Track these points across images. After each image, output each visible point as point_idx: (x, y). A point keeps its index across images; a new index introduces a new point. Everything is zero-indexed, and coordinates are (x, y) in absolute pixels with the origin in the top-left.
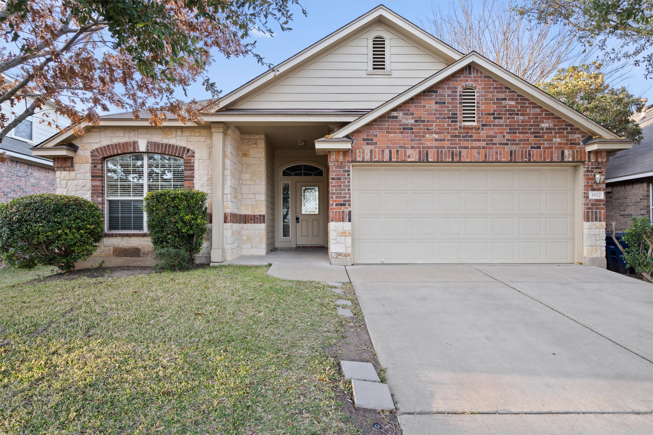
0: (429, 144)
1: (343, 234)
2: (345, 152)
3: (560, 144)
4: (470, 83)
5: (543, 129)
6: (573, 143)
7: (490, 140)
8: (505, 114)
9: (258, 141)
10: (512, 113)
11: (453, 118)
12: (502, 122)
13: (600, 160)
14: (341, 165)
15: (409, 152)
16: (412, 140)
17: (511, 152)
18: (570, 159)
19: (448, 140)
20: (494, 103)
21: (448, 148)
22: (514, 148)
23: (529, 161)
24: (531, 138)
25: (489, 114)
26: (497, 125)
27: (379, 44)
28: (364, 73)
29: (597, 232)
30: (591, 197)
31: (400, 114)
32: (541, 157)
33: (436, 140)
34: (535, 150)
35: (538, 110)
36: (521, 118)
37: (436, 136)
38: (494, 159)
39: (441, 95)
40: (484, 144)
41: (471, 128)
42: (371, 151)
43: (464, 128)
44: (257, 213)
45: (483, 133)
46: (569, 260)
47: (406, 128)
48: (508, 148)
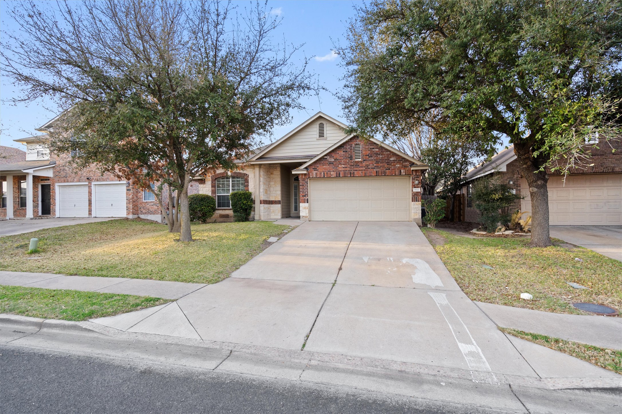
0: (340, 169)
1: (305, 208)
2: (305, 174)
3: (399, 167)
4: (358, 142)
5: (391, 161)
6: (405, 167)
7: (367, 166)
8: (374, 155)
9: (277, 167)
10: (377, 154)
11: (351, 158)
12: (372, 158)
13: (418, 174)
14: (304, 180)
15: (332, 173)
16: (333, 168)
17: (377, 171)
18: (404, 174)
19: (349, 167)
20: (369, 150)
21: (349, 171)
22: (378, 170)
23: (385, 175)
24: (386, 165)
25: (366, 155)
26: (370, 160)
27: (321, 126)
28: (315, 139)
29: (417, 206)
30: (414, 191)
31: (328, 157)
32: (390, 173)
33: (343, 168)
34: (387, 170)
35: (389, 153)
36: (381, 156)
37: (343, 166)
38: (369, 175)
39: (346, 148)
40: (364, 168)
41: (359, 162)
42: (316, 173)
43: (355, 162)
44: (277, 200)
45: (364, 164)
46: (408, 220)
47: (331, 163)
48: (375, 170)
